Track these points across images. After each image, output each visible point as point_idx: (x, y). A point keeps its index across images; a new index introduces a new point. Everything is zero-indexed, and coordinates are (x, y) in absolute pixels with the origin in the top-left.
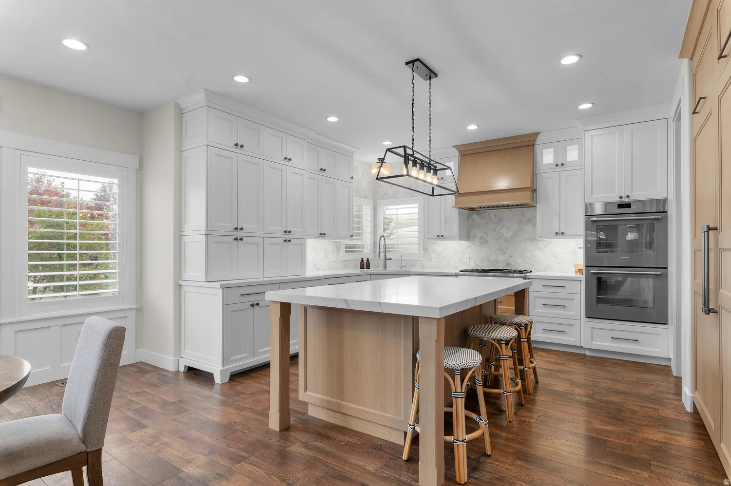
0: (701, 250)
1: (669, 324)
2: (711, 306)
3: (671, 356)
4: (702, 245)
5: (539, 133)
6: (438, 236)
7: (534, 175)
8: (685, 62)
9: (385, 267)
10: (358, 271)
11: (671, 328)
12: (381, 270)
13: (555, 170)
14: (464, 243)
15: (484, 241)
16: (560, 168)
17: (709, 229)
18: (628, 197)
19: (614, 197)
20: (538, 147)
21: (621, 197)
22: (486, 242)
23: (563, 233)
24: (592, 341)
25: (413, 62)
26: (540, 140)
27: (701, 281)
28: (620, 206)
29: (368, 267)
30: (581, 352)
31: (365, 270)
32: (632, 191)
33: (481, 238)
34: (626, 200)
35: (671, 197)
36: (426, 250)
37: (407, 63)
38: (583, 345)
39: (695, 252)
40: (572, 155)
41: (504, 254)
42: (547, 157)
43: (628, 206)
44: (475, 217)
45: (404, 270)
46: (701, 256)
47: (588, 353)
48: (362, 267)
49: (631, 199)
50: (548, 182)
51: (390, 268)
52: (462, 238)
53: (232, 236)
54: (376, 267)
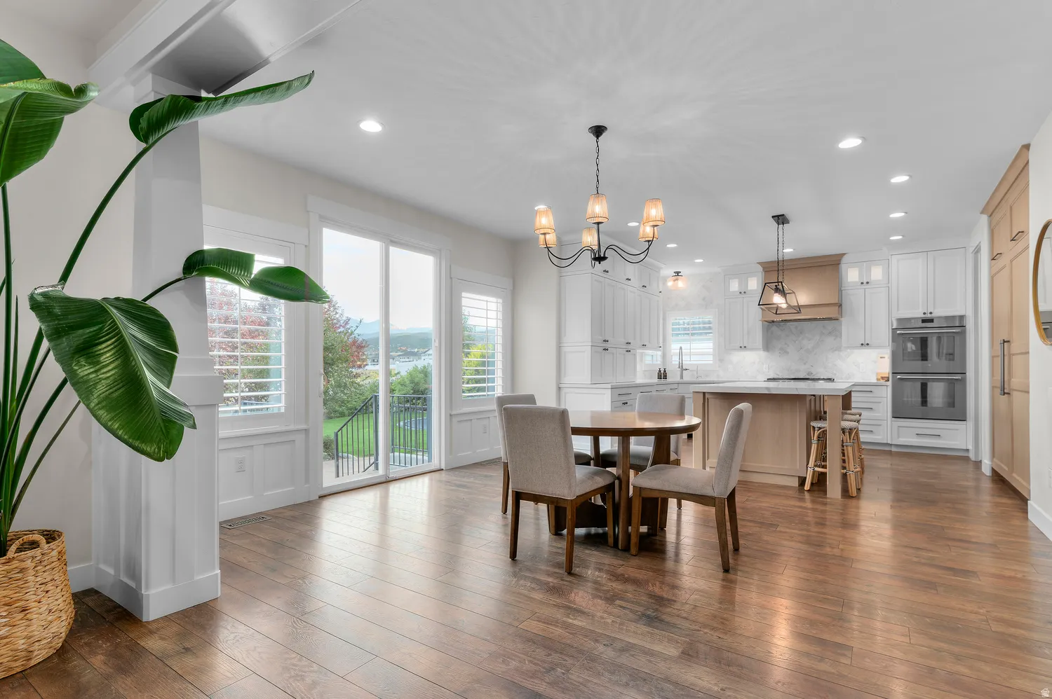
0: (998, 356)
1: (968, 420)
2: (1005, 391)
3: (970, 447)
4: (999, 353)
5: (844, 254)
6: (741, 347)
7: (840, 291)
8: (985, 218)
9: (682, 377)
10: (656, 380)
11: (970, 423)
12: (678, 379)
13: (859, 287)
14: (762, 354)
15: (784, 352)
16: (865, 286)
17: (1004, 342)
18: (931, 313)
19: (919, 314)
20: (843, 266)
21: (924, 313)
22: (787, 353)
23: (868, 344)
24: (898, 437)
25: (778, 216)
26: (844, 260)
27: (998, 377)
28: (924, 321)
29: (665, 377)
30: (887, 448)
31: (663, 381)
32: (934, 308)
33: (781, 349)
34: (929, 315)
35: (969, 313)
36: (721, 360)
37: (773, 217)
38: (889, 442)
39: (993, 358)
40: (877, 273)
41: (805, 364)
42: (851, 275)
43: (931, 321)
44: (774, 328)
45: (700, 380)
46: (998, 361)
47: (894, 449)
48: (660, 378)
49: (933, 315)
50: (854, 298)
51: (687, 377)
52: (764, 350)
53: (603, 346)
54: (673, 377)
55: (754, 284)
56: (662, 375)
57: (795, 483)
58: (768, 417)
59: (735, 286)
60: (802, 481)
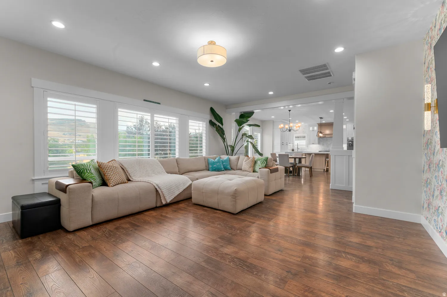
6: (313, 144)
10: (291, 151)
12: (297, 151)
14: (318, 145)
15: (323, 145)
29: (294, 151)
36: (307, 147)
44: (321, 139)
48: (292, 151)
51: (299, 151)
52: (318, 144)
53: (282, 144)
54: (296, 150)
55: (316, 128)
56: (293, 150)
57: (323, 171)
58: (318, 158)
59: (311, 129)
60: (324, 170)
